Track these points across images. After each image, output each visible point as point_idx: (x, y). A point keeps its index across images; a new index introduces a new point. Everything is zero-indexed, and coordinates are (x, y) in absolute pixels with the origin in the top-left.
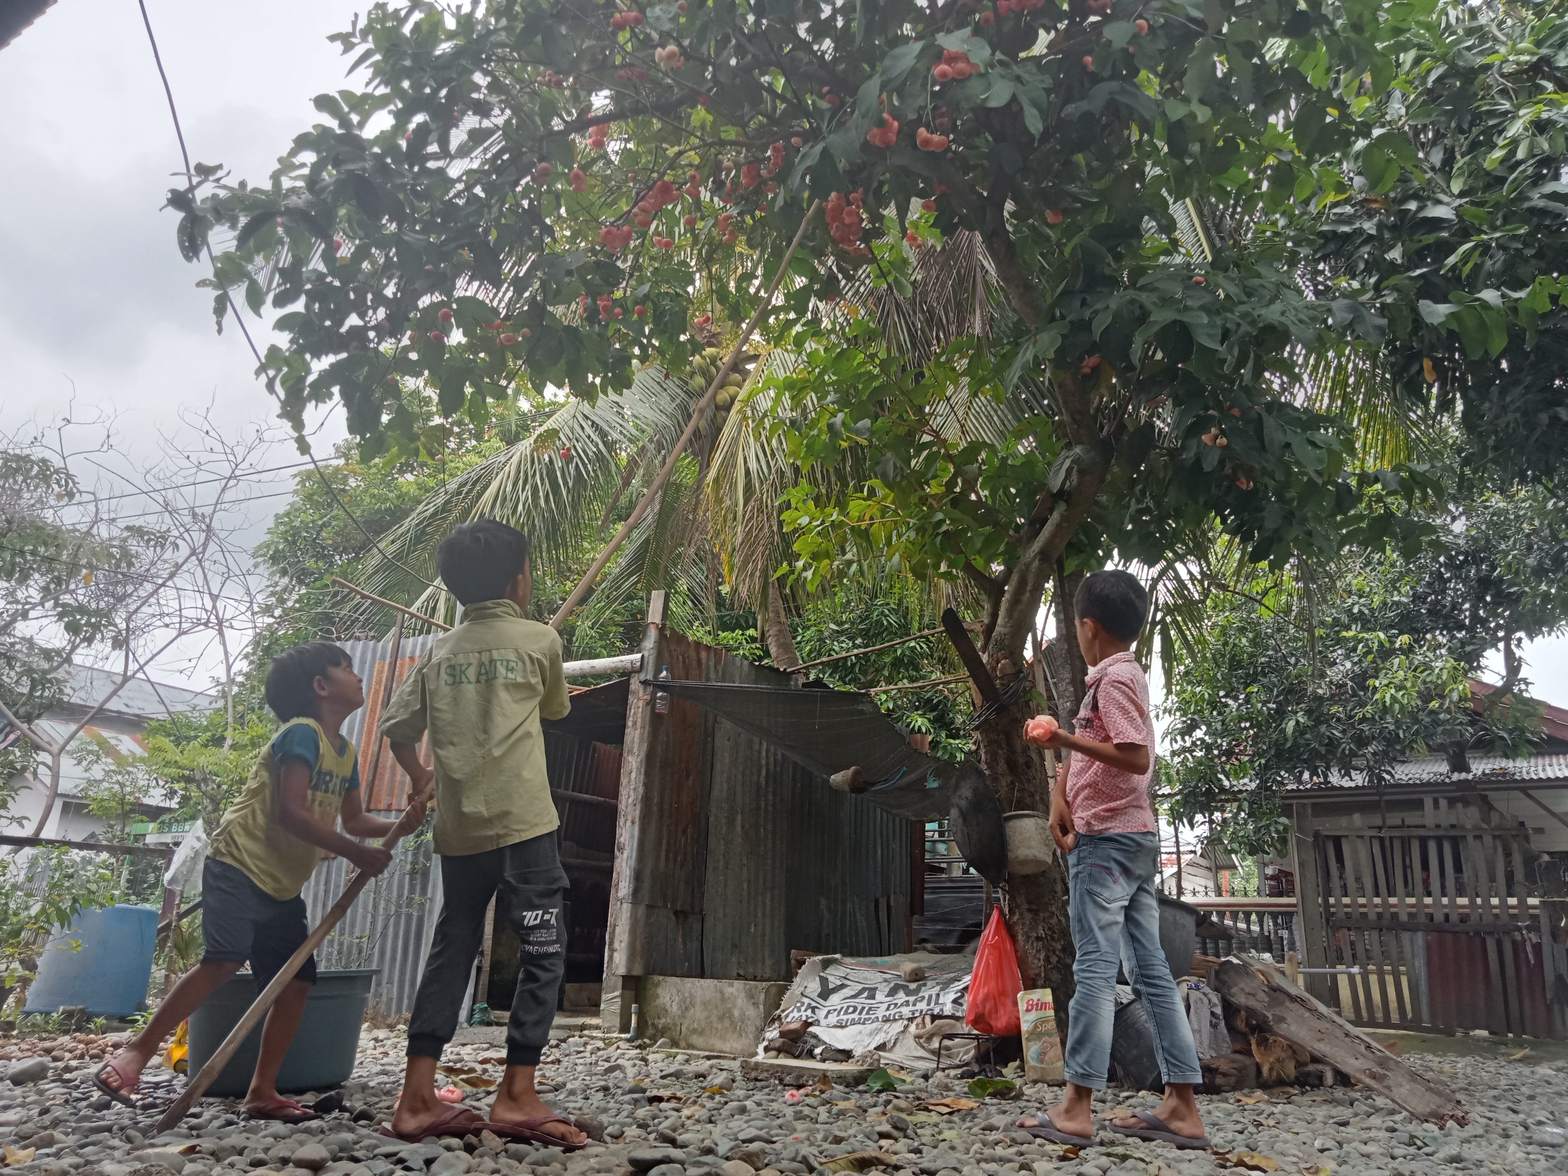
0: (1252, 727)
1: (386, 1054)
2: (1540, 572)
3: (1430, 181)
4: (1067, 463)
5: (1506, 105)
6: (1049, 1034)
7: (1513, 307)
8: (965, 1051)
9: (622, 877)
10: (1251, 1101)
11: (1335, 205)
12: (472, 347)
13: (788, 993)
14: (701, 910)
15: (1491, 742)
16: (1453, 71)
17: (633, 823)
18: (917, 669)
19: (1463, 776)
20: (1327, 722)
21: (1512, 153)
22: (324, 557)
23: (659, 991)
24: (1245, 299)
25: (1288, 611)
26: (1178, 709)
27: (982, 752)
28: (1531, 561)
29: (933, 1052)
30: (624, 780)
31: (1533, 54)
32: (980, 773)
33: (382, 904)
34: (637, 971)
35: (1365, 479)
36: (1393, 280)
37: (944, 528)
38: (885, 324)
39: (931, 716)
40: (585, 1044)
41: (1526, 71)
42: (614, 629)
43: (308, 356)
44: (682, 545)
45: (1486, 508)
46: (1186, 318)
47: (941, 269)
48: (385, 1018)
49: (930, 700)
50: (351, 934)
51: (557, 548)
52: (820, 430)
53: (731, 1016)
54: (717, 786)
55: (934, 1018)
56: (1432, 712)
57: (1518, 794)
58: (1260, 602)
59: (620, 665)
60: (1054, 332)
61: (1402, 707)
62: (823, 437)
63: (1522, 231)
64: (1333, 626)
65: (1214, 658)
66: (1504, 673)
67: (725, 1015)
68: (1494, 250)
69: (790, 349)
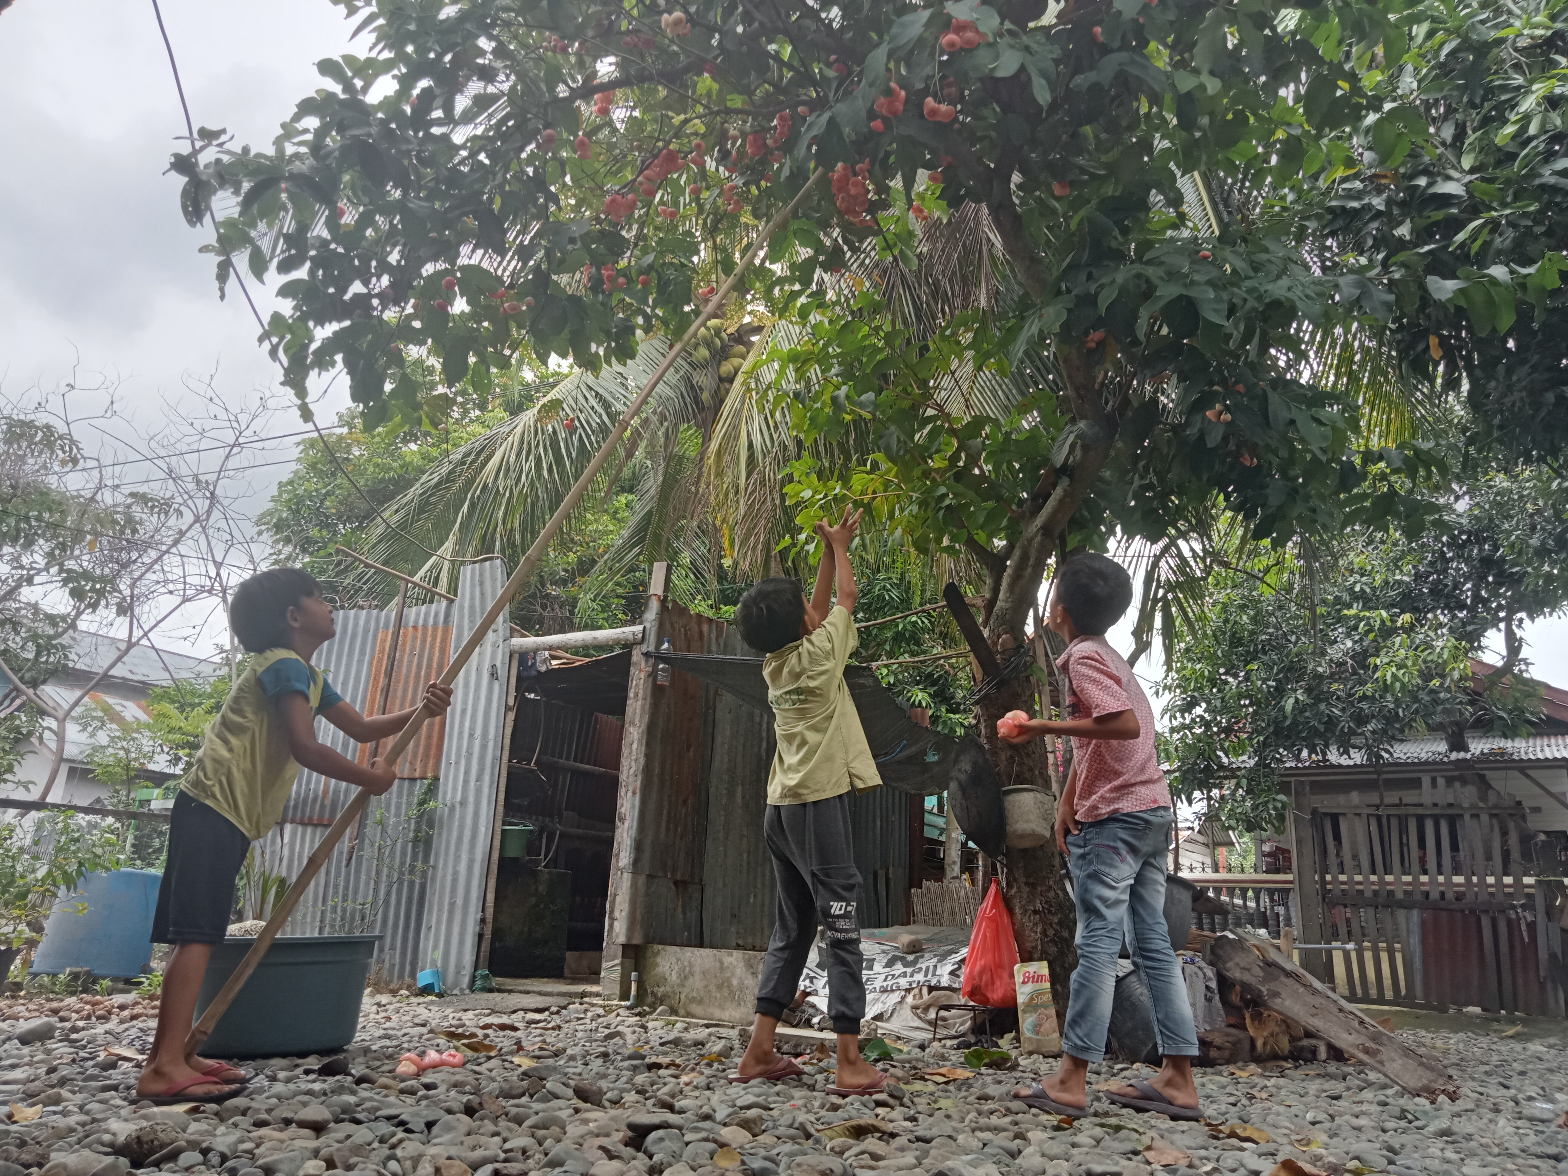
0: (1251, 705)
1: (389, 1019)
2: (1543, 553)
3: (1440, 157)
4: (1071, 438)
5: (1518, 81)
6: (1044, 1006)
7: (1522, 284)
8: (961, 1021)
9: (623, 847)
10: (1244, 1074)
11: (1345, 180)
12: (476, 316)
14: (701, 880)
15: (1491, 722)
16: (1466, 45)
17: (634, 793)
18: (918, 643)
19: (1462, 755)
20: (1326, 699)
21: (1524, 128)
22: (328, 525)
23: (659, 960)
24: (1251, 273)
25: (1289, 588)
26: (1178, 686)
27: (982, 726)
28: (1534, 541)
29: (929, 1023)
30: (625, 751)
31: (1547, 28)
32: (980, 747)
33: (385, 871)
34: (637, 940)
35: (1369, 457)
36: (1402, 257)
37: (947, 502)
38: (890, 296)
39: (931, 690)
40: (586, 1011)
41: (1540, 46)
42: (616, 601)
43: (311, 324)
44: (684, 517)
45: (1490, 487)
46: (1192, 293)
47: (947, 242)
48: (388, 983)
49: (931, 675)
50: (354, 901)
52: (824, 403)
53: (730, 986)
54: (717, 759)
55: (931, 989)
56: (1432, 691)
57: (1516, 774)
58: (1262, 580)
59: (622, 636)
60: (1059, 306)
61: (1403, 685)
62: (827, 410)
63: (1532, 208)
64: (1334, 604)
65: (1214, 635)
66: (1504, 653)
67: (724, 985)
68: (1503, 227)
69: (795, 320)
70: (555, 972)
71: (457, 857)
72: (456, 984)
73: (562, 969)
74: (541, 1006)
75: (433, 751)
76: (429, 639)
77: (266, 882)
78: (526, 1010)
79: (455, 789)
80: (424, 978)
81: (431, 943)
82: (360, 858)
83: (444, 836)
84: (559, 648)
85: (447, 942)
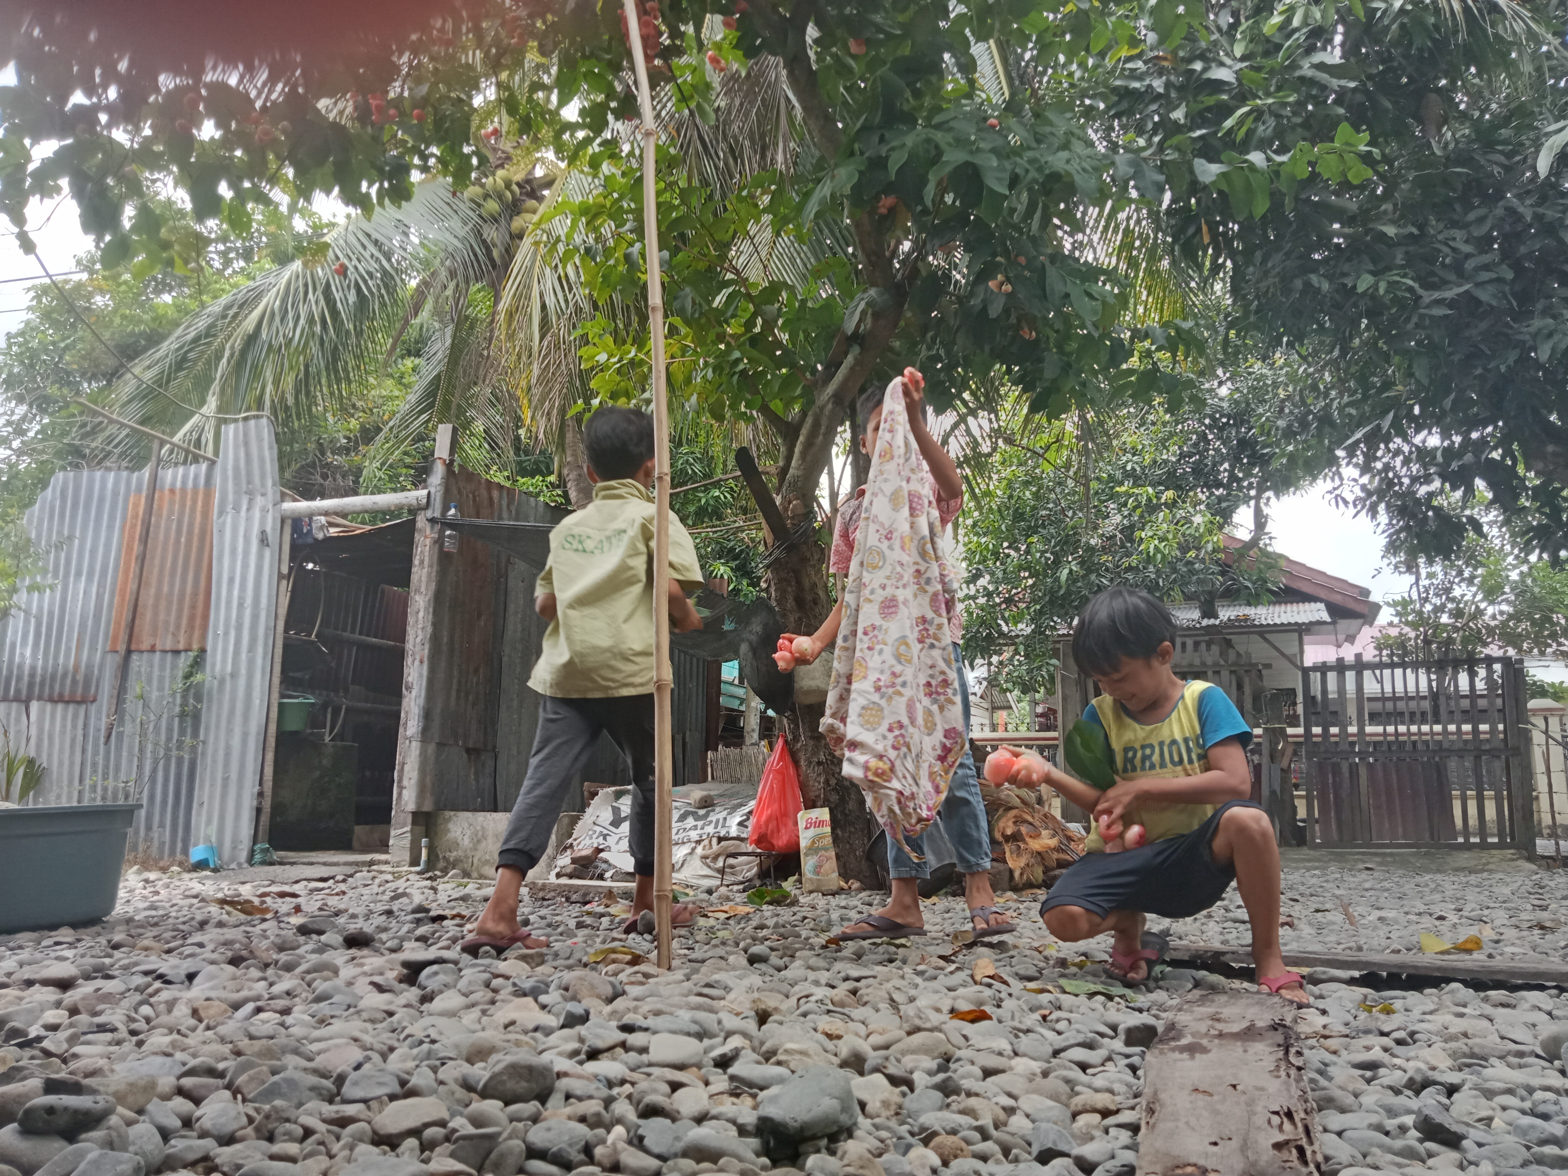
0: (1031, 576)
1: (157, 893)
2: (1289, 434)
3: (1215, 43)
4: (862, 305)
6: (825, 849)
7: (1276, 171)
8: (747, 867)
9: (410, 716)
11: (1129, 59)
12: (227, 142)
13: (580, 823)
14: (495, 747)
15: (1238, 591)
17: (421, 662)
18: (720, 518)
19: (1212, 621)
20: (1097, 570)
21: (1289, 20)
22: (69, 383)
23: (451, 826)
24: (1034, 145)
25: (1068, 465)
26: (965, 559)
27: (772, 590)
28: (1281, 423)
29: (718, 871)
30: (411, 620)
32: (770, 609)
33: (150, 747)
34: (427, 807)
35: (1139, 335)
36: (1174, 141)
37: (741, 367)
38: (686, 152)
39: (733, 564)
40: (374, 878)
42: (404, 471)
44: (475, 384)
45: (1250, 374)
46: (977, 160)
47: (745, 97)
48: (156, 861)
49: (732, 549)
50: (116, 778)
51: (338, 382)
52: (617, 260)
54: (510, 627)
55: (720, 839)
56: (1189, 563)
57: (1256, 637)
58: (1042, 456)
59: (404, 501)
60: (851, 168)
61: (1164, 555)
62: (620, 268)
63: (1291, 99)
64: (1108, 482)
65: (999, 510)
66: (1252, 527)
68: (1266, 116)
69: (586, 169)
70: (344, 844)
71: (230, 731)
72: (233, 859)
73: (350, 841)
74: (326, 875)
75: (198, 622)
76: (189, 503)
77: (11, 764)
78: (309, 880)
79: (224, 660)
80: (197, 853)
81: (204, 819)
82: (120, 735)
83: (214, 710)
84: (337, 514)
85: (222, 818)
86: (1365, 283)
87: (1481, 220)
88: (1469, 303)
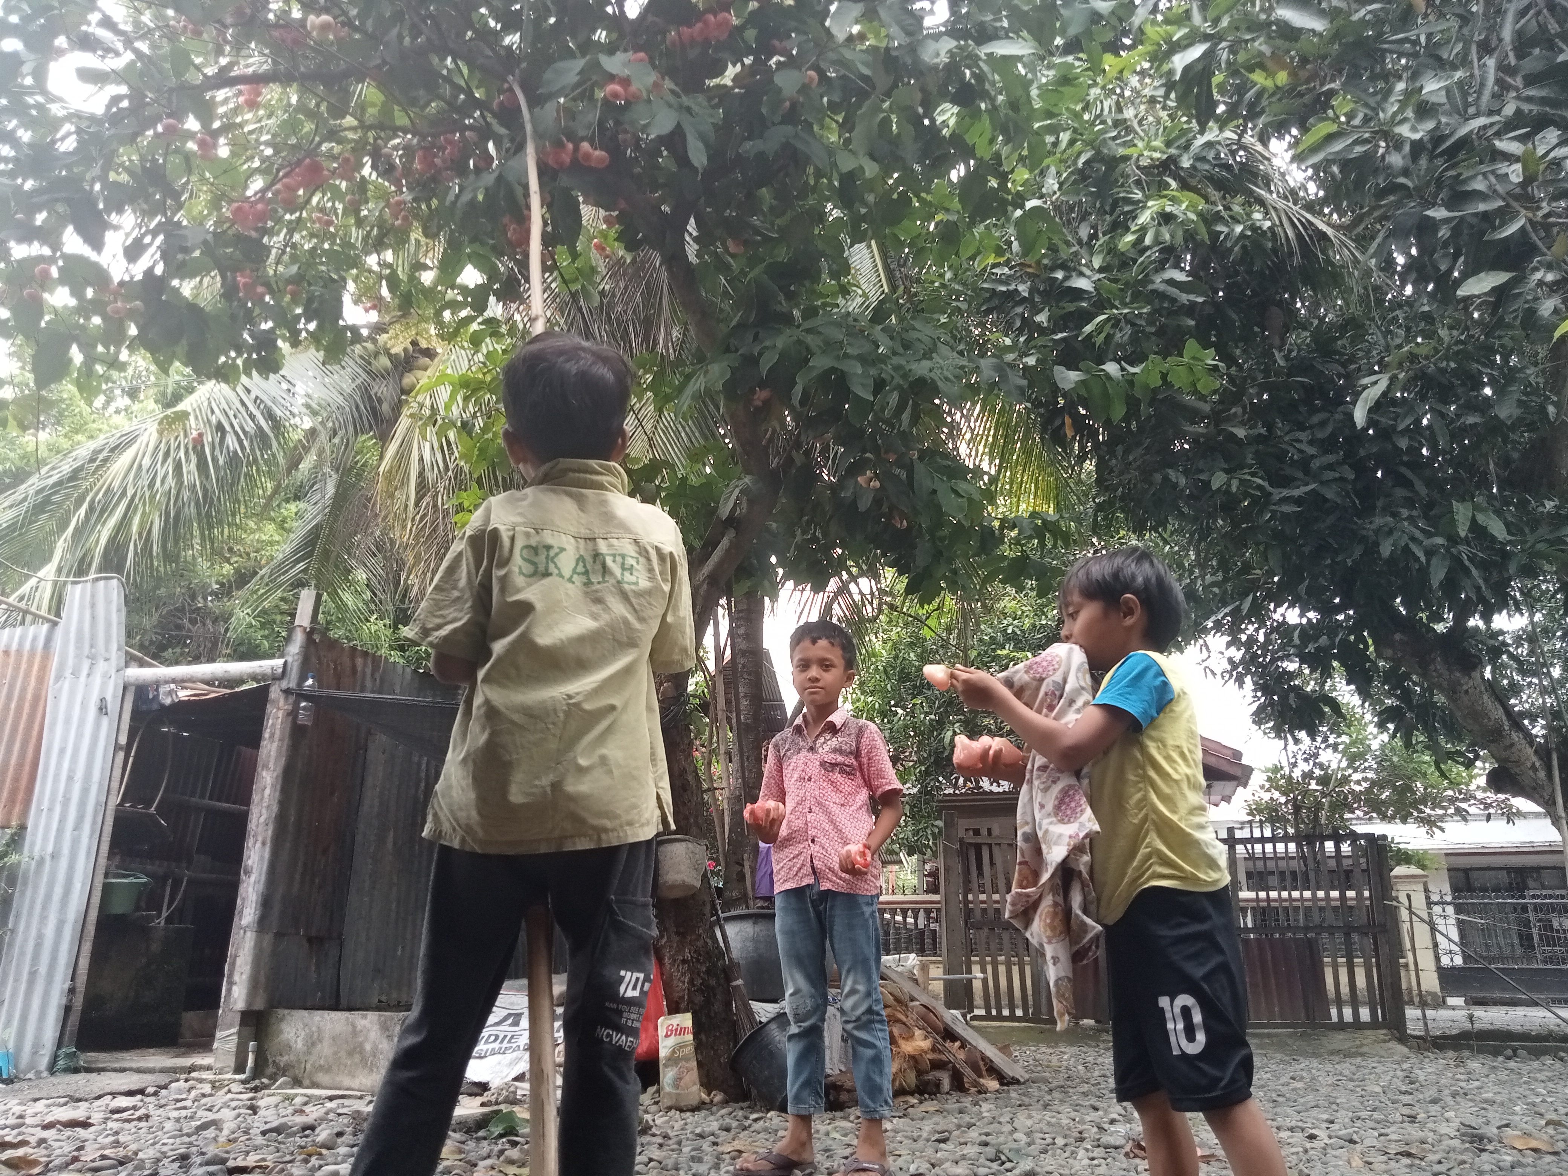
0: (916, 736)
3: (1076, 254)
4: (738, 491)
5: (1138, 195)
6: (686, 1059)
7: (1131, 381)
9: (247, 903)
11: (994, 266)
14: (340, 935)
16: (1098, 157)
17: (264, 844)
20: (980, 732)
21: (1140, 240)
23: (284, 1026)
30: (256, 797)
31: (1163, 152)
34: (259, 1005)
35: (1005, 524)
40: (192, 1088)
41: (1157, 167)
44: (358, 532)
47: (631, 280)
53: (362, 1051)
54: (367, 802)
58: (923, 622)
59: (258, 671)
60: (725, 364)
63: (1146, 310)
64: (990, 644)
65: (885, 671)
67: (356, 1050)
68: (1123, 324)
69: (466, 345)
71: (43, 919)
72: (31, 1066)
73: (177, 1034)
74: (134, 1087)
75: (21, 795)
76: (24, 666)
78: (114, 1094)
79: (45, 839)
83: (29, 893)
84: (184, 680)
85: (24, 1018)
86: (1218, 480)
87: (1323, 424)
88: (1316, 500)
